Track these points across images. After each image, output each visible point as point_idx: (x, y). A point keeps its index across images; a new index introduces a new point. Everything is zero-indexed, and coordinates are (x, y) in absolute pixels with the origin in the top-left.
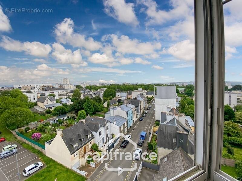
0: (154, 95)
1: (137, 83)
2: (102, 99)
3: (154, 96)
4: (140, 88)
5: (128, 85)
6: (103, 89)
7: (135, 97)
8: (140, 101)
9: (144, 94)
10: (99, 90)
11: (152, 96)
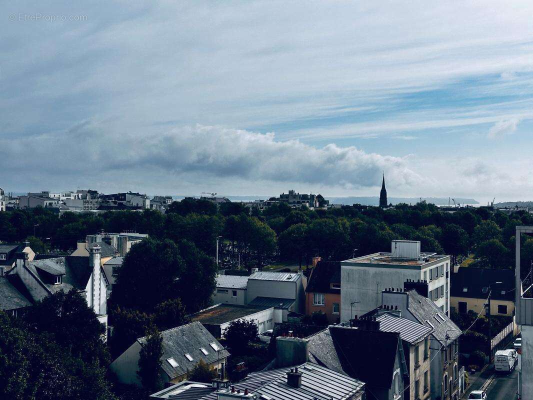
0: (511, 297)
1: (383, 193)
2: (103, 320)
3: (509, 305)
4: (406, 236)
5: (312, 216)
6: (115, 238)
7: (359, 311)
8: (407, 346)
9: (438, 292)
10: (81, 250)
11: (495, 304)
